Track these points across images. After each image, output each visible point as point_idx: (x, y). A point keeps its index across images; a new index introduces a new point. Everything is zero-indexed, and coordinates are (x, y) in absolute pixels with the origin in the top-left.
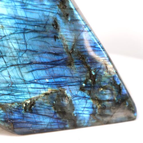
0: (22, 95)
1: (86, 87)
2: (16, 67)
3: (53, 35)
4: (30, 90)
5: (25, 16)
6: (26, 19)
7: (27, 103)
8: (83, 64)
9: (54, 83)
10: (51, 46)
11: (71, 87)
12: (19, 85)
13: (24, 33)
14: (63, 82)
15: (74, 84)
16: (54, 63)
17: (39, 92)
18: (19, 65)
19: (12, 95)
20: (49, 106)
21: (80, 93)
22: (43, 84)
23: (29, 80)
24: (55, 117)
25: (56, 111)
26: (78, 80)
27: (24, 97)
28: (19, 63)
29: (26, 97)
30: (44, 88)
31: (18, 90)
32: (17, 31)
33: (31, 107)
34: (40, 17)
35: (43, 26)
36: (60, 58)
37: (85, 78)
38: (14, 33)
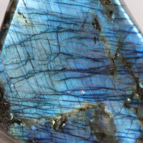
0: (51, 108)
1: (131, 103)
2: (46, 73)
3: (93, 36)
4: (62, 103)
5: (60, 12)
6: (61, 15)
7: (57, 119)
8: (128, 73)
9: (92, 96)
10: (90, 50)
11: (112, 102)
12: (49, 97)
13: (57, 32)
14: (103, 95)
15: (117, 98)
16: (92, 70)
17: (73, 106)
18: (50, 71)
19: (40, 109)
20: (84, 125)
21: (123, 111)
22: (77, 96)
23: (61, 90)
24: (91, 139)
25: (93, 132)
26: (123, 94)
27: (53, 112)
28: (49, 68)
29: (56, 112)
30: (80, 102)
31: (46, 102)
32: (49, 29)
33: (62, 124)
34: (78, 13)
35: (81, 25)
36: (100, 64)
37: (131, 92)
38: (45, 32)
